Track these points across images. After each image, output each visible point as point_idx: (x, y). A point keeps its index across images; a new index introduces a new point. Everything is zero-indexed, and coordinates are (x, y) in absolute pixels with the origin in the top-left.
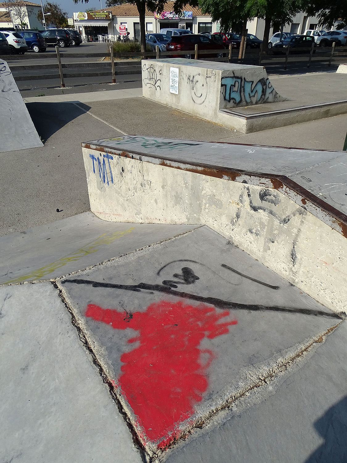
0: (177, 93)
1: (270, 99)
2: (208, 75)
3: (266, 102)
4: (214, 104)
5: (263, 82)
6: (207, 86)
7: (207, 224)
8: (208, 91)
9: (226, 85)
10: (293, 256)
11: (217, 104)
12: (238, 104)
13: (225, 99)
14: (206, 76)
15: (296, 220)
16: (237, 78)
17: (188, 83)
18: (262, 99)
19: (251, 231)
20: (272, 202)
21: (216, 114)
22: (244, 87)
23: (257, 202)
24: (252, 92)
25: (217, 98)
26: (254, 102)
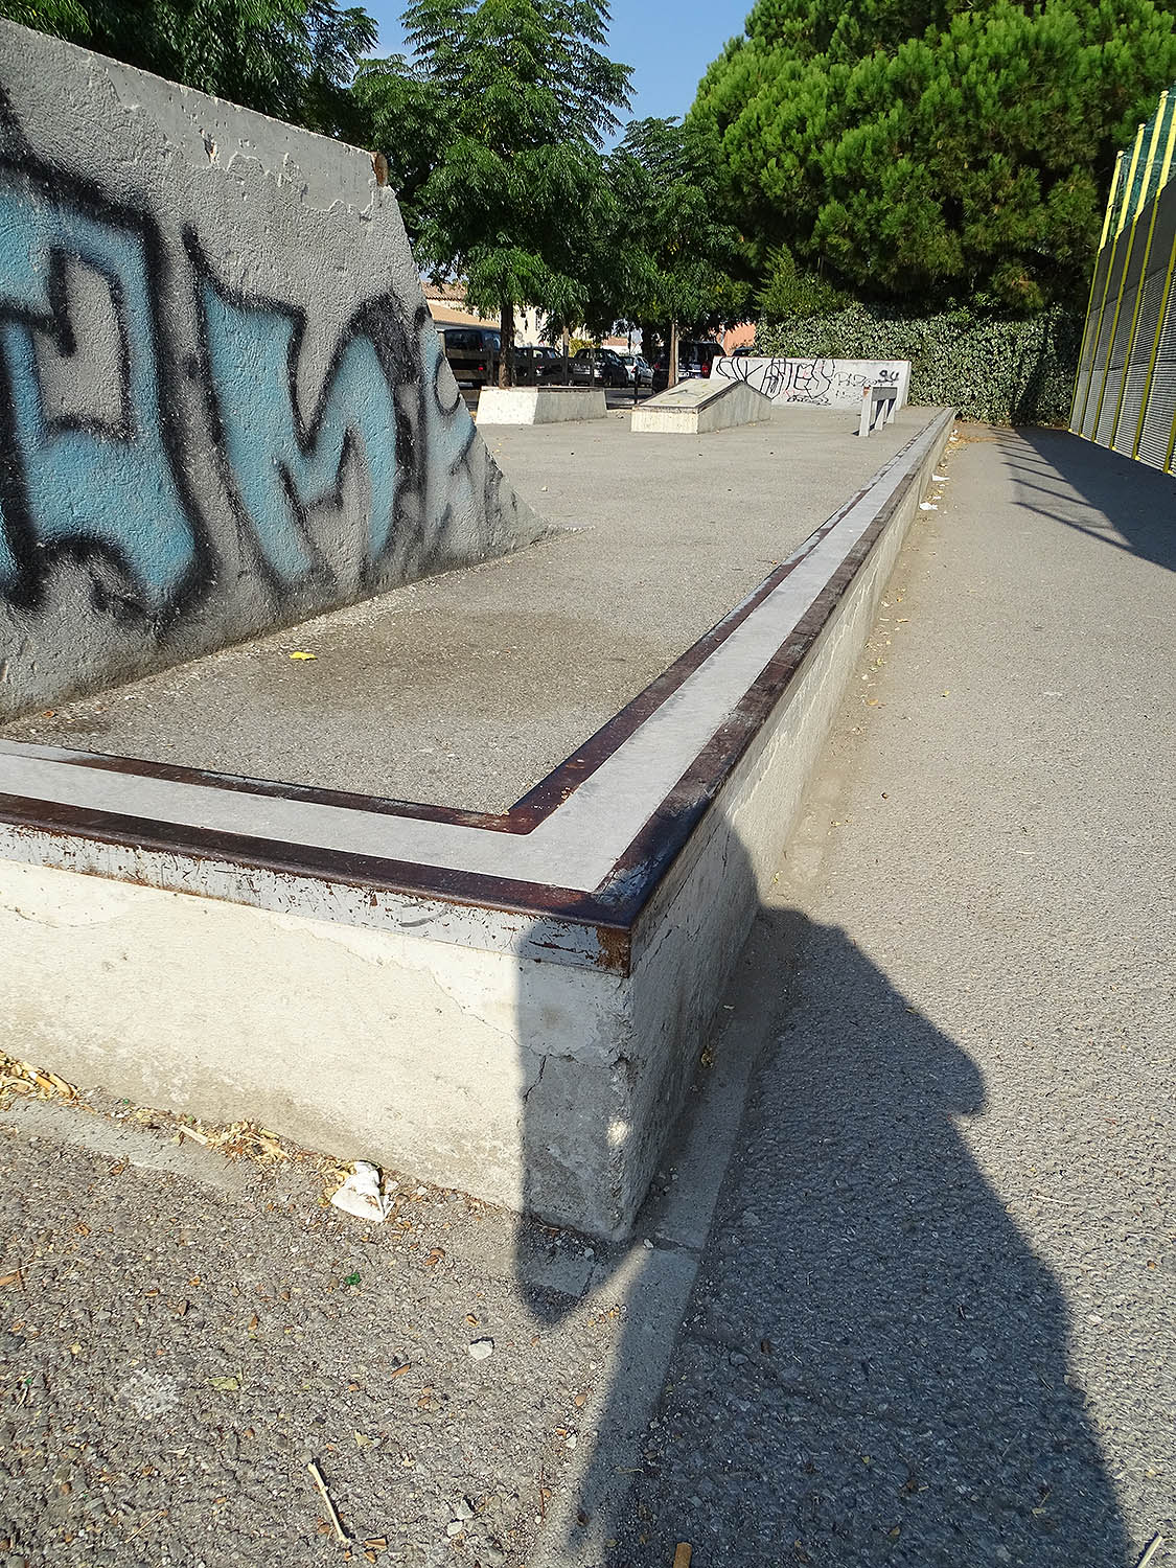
5: (391, 338)
12: (171, 619)
18: (405, 532)
22: (203, 369)
24: (309, 444)
26: (347, 572)
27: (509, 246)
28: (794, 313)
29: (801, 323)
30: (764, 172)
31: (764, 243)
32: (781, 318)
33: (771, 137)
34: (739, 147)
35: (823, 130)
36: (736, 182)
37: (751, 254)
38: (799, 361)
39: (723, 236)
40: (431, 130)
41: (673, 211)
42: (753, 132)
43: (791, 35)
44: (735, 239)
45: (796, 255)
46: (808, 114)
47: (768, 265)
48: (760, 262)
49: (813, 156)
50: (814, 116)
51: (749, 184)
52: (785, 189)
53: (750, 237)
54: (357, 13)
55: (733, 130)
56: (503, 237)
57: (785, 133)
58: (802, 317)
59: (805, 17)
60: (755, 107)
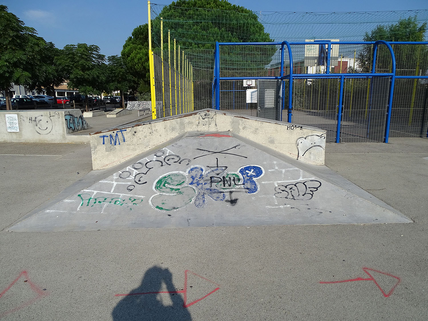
0: (18, 131)
1: (86, 128)
2: (52, 115)
3: (84, 129)
4: (61, 132)
5: (81, 117)
6: (52, 122)
7: (188, 131)
8: (54, 124)
9: (67, 120)
10: (216, 125)
11: (64, 131)
12: (74, 130)
13: (68, 128)
14: (49, 116)
15: (215, 117)
16: (71, 115)
17: (30, 122)
18: (82, 127)
19: (204, 125)
20: (208, 115)
21: (65, 137)
22: (74, 120)
23: (204, 117)
24: (78, 123)
25: (63, 128)
26: (80, 129)
27: (86, 86)
28: (144, 92)
29: (146, 94)
30: (136, 66)
31: (138, 78)
32: (142, 93)
33: (136, 60)
34: (131, 62)
35: (145, 60)
36: (131, 68)
37: (136, 80)
38: (144, 102)
39: (130, 77)
40: (70, 68)
41: (119, 74)
42: (133, 59)
43: (141, 38)
44: (133, 78)
45: (144, 81)
46: (142, 57)
47: (139, 83)
48: (138, 82)
49: (144, 65)
50: (143, 58)
51: (133, 68)
52: (140, 70)
53: (135, 77)
54: (51, 43)
55: (129, 58)
56: (84, 85)
57: (138, 60)
58: (146, 93)
59: (143, 35)
60: (132, 55)
